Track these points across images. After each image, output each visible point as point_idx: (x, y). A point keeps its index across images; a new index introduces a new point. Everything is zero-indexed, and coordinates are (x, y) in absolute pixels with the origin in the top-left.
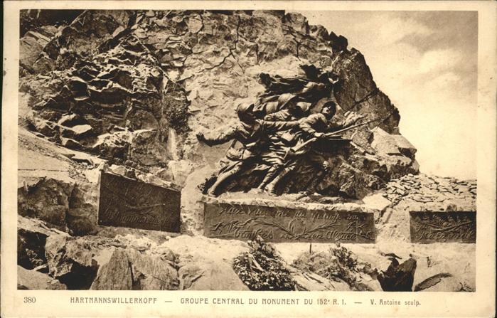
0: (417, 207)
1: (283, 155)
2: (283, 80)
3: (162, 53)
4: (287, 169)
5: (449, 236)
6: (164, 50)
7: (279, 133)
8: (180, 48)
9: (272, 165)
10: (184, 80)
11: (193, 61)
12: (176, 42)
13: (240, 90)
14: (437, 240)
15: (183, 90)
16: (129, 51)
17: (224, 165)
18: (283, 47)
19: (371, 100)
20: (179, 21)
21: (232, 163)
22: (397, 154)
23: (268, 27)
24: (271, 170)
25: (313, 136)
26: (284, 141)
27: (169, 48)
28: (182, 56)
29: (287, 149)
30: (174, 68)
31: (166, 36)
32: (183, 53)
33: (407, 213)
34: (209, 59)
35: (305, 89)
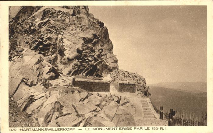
0: (121, 82)
1: (89, 65)
2: (88, 39)
3: (58, 29)
4: (89, 69)
5: (127, 90)
6: (59, 28)
7: (88, 57)
8: (63, 28)
9: (86, 68)
10: (63, 38)
11: (66, 33)
12: (62, 26)
13: (77, 42)
14: (125, 92)
15: (62, 41)
16: (50, 29)
17: (73, 67)
18: (87, 26)
19: (107, 43)
20: (64, 19)
21: (76, 67)
22: (114, 63)
23: (84, 19)
24: (85, 69)
25: (98, 60)
26: (89, 60)
27: (60, 28)
28: (63, 30)
29: (90, 63)
30: (61, 34)
31: (59, 24)
32: (63, 29)
33: (118, 84)
34: (70, 32)
35: (93, 42)
